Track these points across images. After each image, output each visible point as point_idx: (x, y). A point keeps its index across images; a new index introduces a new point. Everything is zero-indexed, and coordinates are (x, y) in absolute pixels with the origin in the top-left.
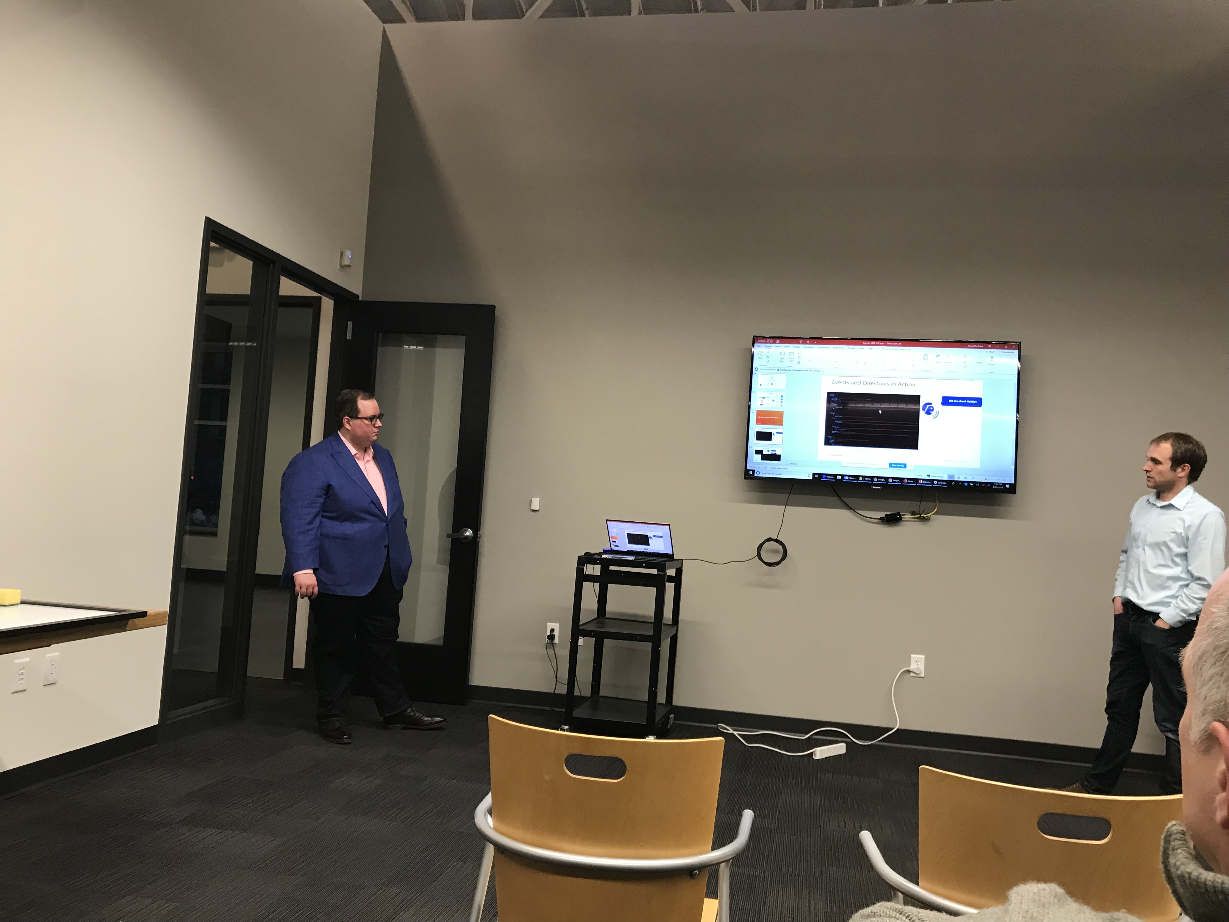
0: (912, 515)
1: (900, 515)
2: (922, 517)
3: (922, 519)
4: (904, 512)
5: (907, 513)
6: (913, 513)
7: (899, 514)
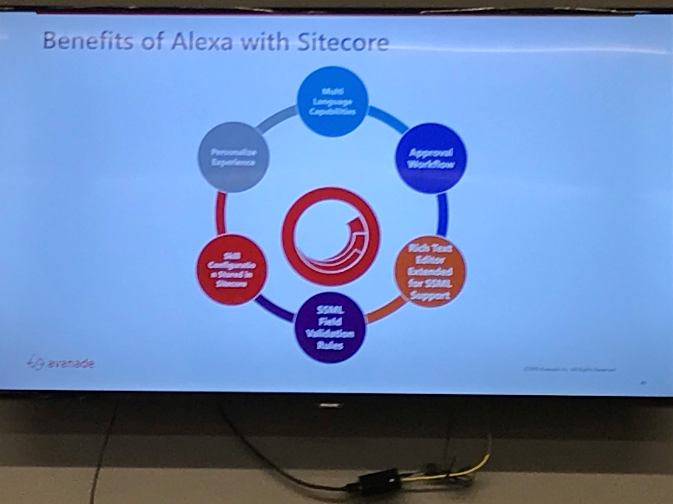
0: (427, 475)
1: (398, 478)
2: (455, 477)
3: (453, 483)
4: (407, 469)
5: (415, 469)
6: (430, 470)
7: (393, 473)
